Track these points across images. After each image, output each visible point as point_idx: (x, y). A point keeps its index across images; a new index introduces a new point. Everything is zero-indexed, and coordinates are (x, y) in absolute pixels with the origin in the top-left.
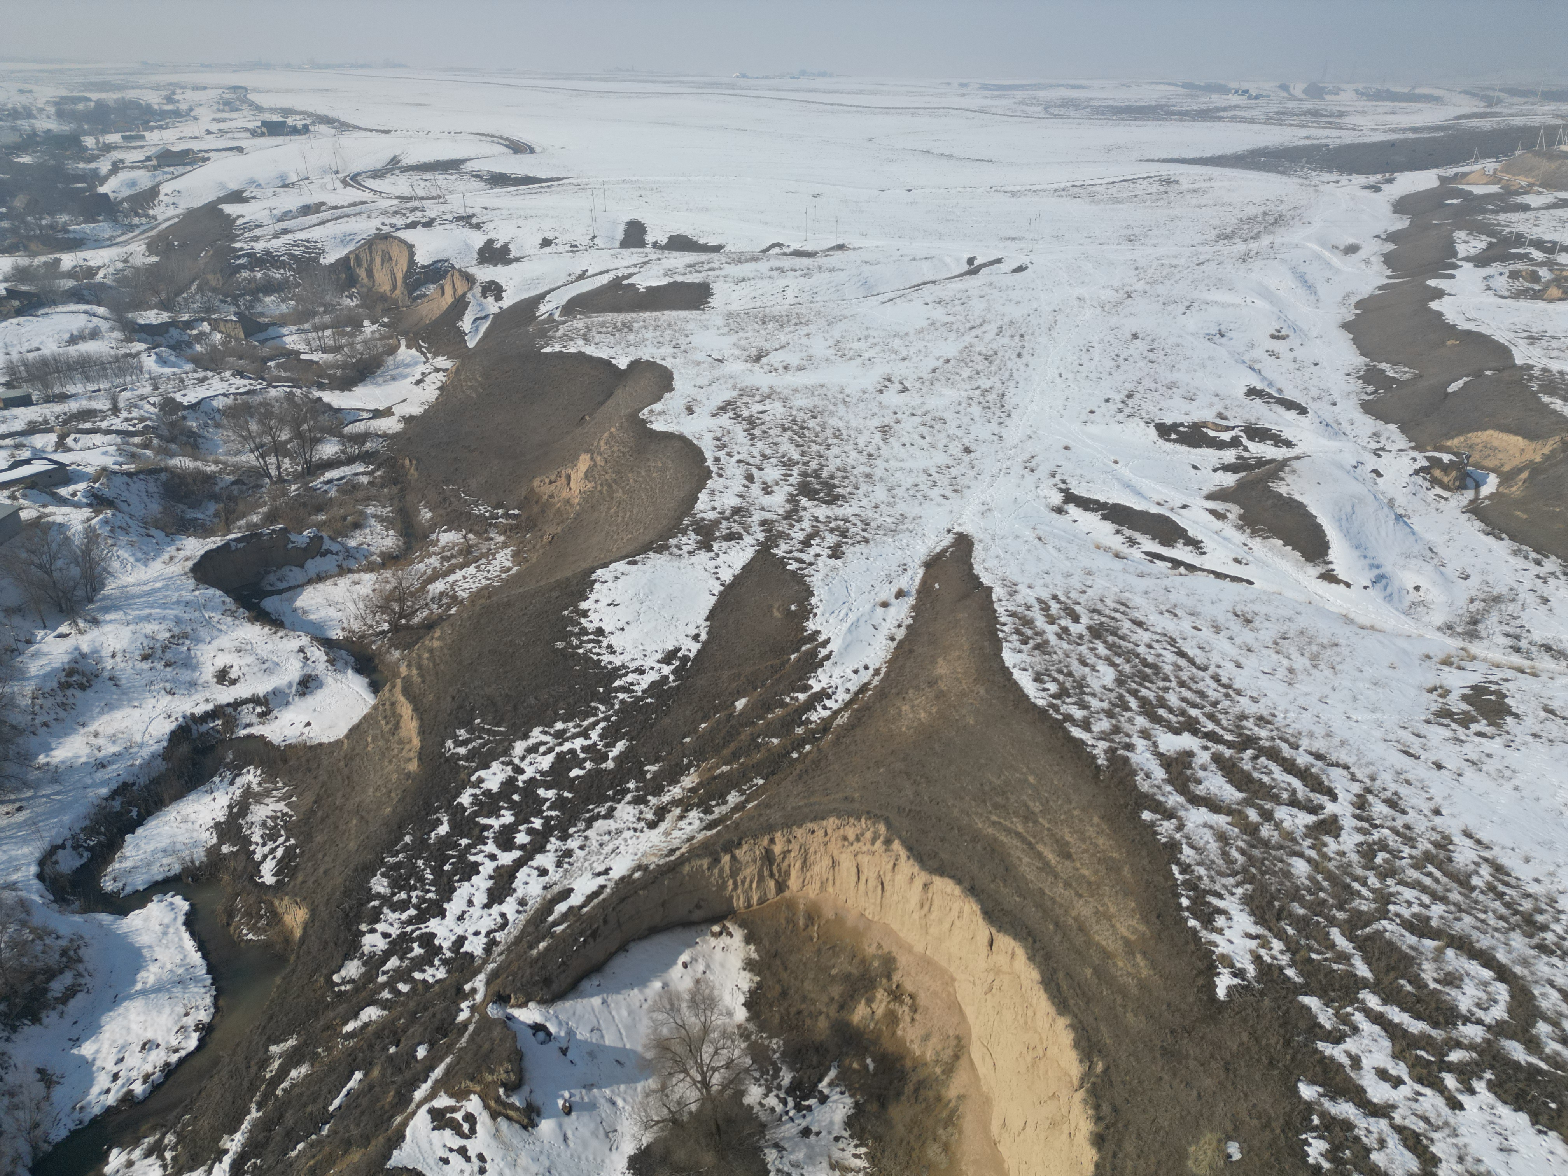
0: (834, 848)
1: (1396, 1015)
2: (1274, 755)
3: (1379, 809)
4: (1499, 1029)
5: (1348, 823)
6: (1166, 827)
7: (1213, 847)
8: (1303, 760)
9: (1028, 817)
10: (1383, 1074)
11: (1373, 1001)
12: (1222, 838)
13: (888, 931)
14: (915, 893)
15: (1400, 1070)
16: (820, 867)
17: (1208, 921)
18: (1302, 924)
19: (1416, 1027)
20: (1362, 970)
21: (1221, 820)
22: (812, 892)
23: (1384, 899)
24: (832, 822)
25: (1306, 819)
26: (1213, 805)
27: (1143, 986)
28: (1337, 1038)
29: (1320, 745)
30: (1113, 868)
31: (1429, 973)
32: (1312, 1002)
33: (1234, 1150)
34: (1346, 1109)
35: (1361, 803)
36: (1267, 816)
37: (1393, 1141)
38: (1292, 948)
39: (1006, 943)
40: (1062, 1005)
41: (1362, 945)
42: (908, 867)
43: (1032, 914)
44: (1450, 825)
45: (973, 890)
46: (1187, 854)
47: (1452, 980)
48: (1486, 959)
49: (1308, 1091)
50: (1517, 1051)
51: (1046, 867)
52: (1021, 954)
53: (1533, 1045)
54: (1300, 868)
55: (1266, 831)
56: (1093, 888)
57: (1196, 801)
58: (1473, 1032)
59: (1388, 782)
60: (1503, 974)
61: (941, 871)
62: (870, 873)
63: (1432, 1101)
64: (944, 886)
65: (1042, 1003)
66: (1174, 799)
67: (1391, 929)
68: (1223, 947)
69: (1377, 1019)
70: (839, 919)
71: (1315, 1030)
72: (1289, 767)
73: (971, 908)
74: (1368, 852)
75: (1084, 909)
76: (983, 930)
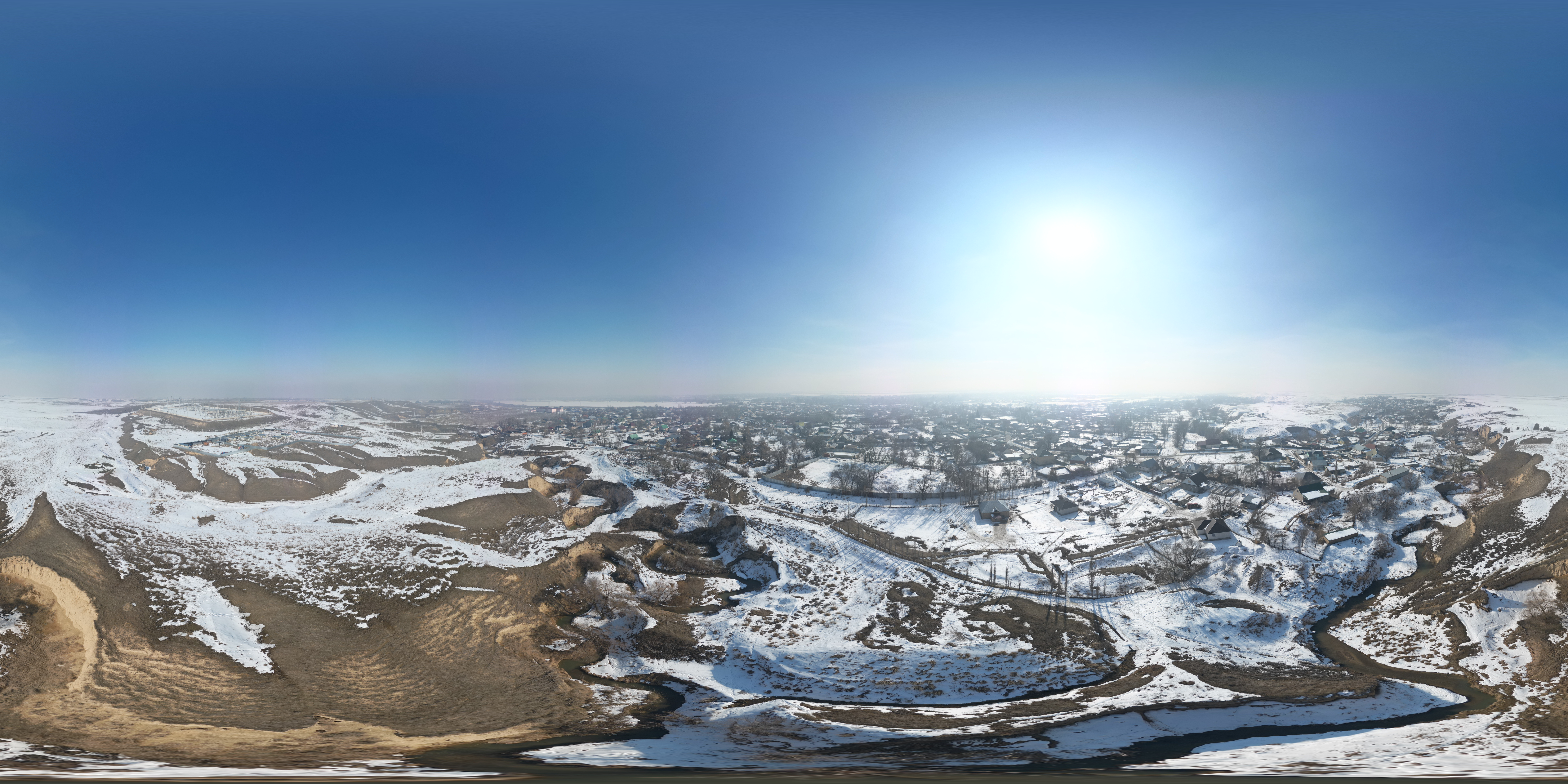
0: (14, 563)
1: (161, 570)
2: (123, 529)
3: (147, 533)
4: (181, 563)
5: (141, 538)
6: (102, 549)
7: (114, 550)
8: (129, 528)
9: (67, 552)
10: (162, 581)
11: (155, 569)
12: (116, 548)
13: (31, 580)
14: (38, 571)
15: (165, 578)
16: (11, 567)
17: (116, 564)
18: (137, 559)
19: (165, 570)
20: (152, 563)
21: (115, 545)
22: (8, 573)
23: (152, 550)
24: (14, 557)
25: (133, 540)
26: (112, 542)
27: (103, 581)
28: (151, 578)
29: (132, 525)
30: (90, 559)
31: (165, 559)
32: (143, 573)
33: (134, 604)
34: (157, 589)
35: (143, 533)
36: (125, 541)
37: (168, 591)
38: (136, 564)
39: (65, 579)
40: (82, 589)
41: (151, 559)
42: (35, 566)
43: (71, 572)
44: (160, 532)
45: (54, 569)
46: (108, 553)
47: (170, 559)
48: (174, 553)
49: (147, 589)
50: (185, 566)
51: (73, 562)
52: (69, 581)
53: (187, 564)
54: (134, 549)
55: (125, 544)
56: (86, 564)
57: (108, 542)
58: (176, 567)
59: (147, 528)
60: (178, 554)
61: (45, 566)
62: (25, 568)
63: (173, 581)
64: (46, 569)
65: (77, 590)
66: (103, 543)
67: (155, 554)
68: (120, 569)
69: (157, 572)
70: (16, 579)
71: (145, 578)
72: (127, 530)
73: (54, 574)
74: (147, 542)
75: (85, 569)
76: (58, 578)
